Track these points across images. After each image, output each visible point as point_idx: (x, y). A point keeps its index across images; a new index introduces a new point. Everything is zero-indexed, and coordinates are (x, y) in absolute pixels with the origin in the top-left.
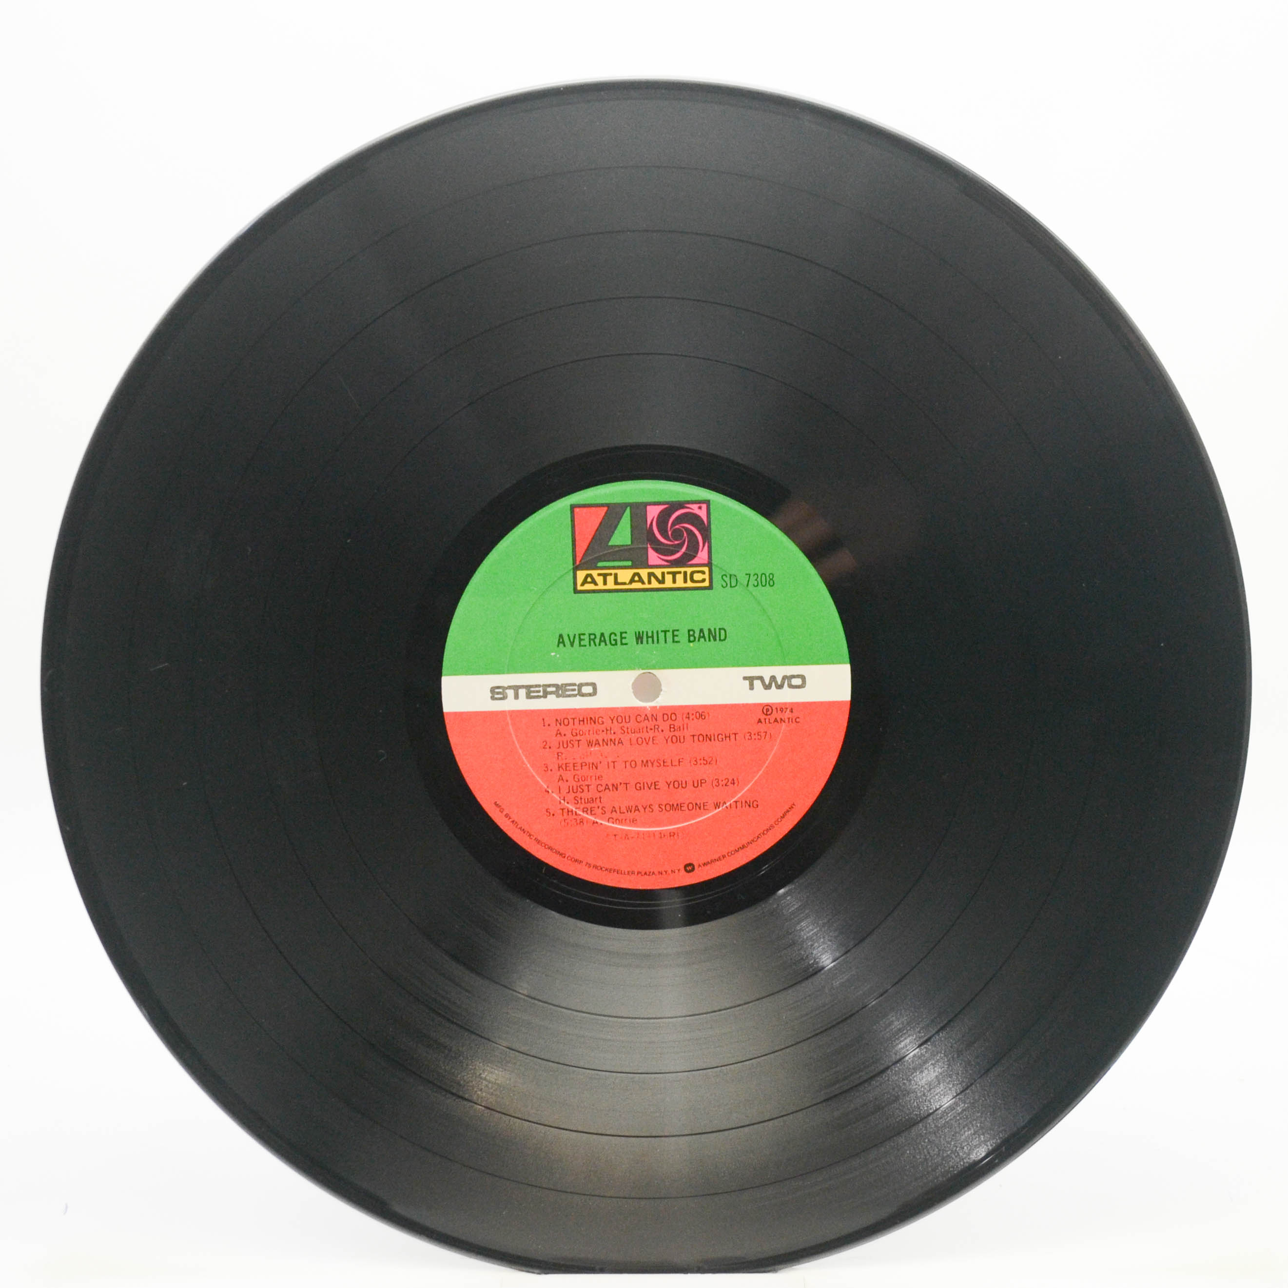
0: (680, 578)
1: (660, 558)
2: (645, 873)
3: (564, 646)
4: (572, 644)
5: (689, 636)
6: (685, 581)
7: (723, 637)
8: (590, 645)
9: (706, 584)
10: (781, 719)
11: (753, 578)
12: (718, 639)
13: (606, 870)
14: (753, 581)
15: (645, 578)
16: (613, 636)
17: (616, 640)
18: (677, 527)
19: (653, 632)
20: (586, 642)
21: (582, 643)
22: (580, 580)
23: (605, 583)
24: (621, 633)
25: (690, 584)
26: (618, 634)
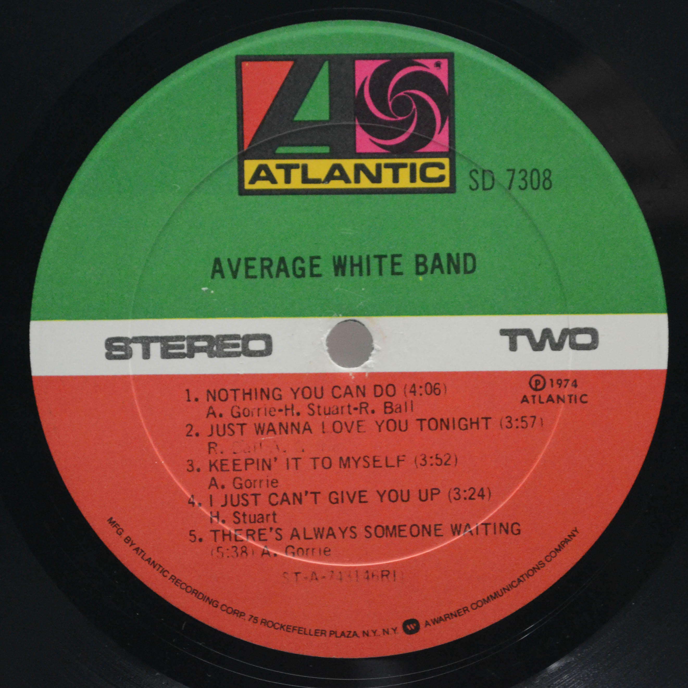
0: (404, 173)
1: (375, 143)
2: (343, 634)
3: (223, 277)
4: (235, 274)
5: (418, 264)
6: (413, 179)
7: (469, 268)
8: (262, 276)
9: (446, 184)
10: (558, 397)
11: (518, 177)
12: (462, 269)
13: (282, 627)
14: (518, 181)
15: (351, 174)
16: (299, 262)
17: (302, 269)
18: (402, 94)
19: (360, 258)
20: (256, 271)
21: (251, 272)
22: (248, 175)
23: (288, 180)
24: (312, 258)
25: (419, 184)
26: (307, 261)
